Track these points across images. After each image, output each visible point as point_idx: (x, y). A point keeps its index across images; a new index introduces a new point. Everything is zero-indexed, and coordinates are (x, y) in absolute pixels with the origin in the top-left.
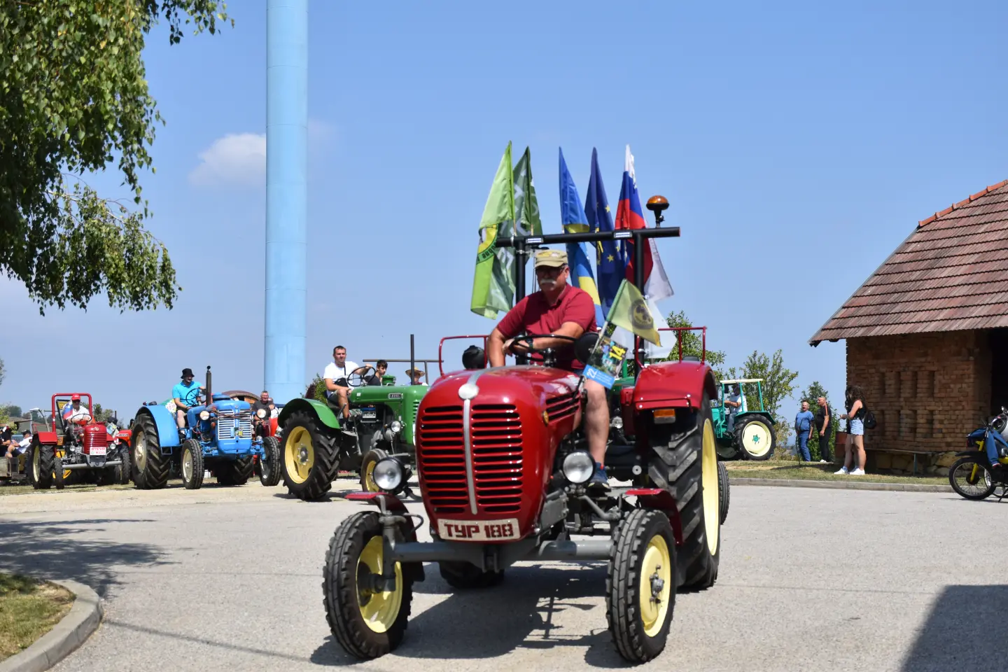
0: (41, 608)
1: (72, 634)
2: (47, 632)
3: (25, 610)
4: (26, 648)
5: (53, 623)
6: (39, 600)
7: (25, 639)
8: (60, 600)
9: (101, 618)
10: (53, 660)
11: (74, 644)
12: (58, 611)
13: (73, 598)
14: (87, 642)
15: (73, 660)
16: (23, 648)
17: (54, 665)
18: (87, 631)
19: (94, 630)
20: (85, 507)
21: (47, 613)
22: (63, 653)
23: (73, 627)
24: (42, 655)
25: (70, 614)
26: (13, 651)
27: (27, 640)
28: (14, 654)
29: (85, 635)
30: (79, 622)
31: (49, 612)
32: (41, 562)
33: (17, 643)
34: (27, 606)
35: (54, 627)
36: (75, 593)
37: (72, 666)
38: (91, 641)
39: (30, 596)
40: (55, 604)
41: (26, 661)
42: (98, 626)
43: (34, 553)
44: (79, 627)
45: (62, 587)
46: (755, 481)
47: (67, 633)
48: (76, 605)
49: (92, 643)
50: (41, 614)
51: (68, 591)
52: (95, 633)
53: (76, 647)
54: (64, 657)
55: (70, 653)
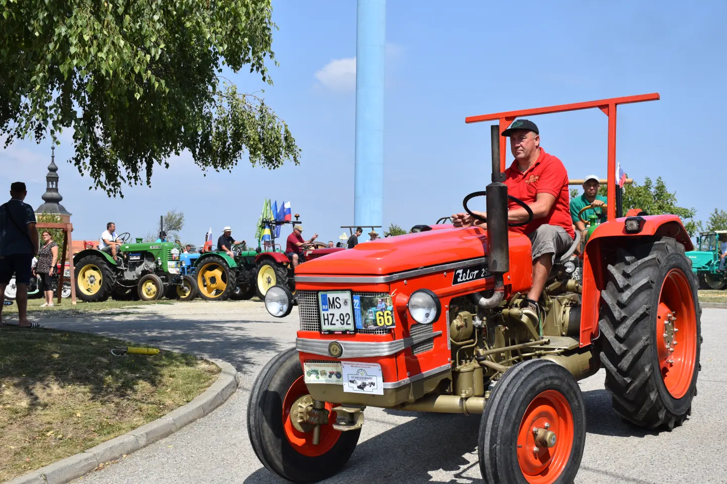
0: (199, 376)
1: (218, 394)
2: (203, 392)
3: (189, 377)
4: (189, 402)
5: (207, 387)
6: (198, 371)
7: (189, 396)
8: (212, 372)
9: (237, 385)
10: (207, 411)
11: (219, 402)
12: (210, 379)
13: (220, 371)
14: (228, 400)
15: (219, 411)
16: (188, 402)
17: (207, 414)
18: (228, 393)
19: (233, 393)
20: (232, 312)
21: (203, 380)
22: (212, 407)
23: (219, 390)
24: (199, 407)
25: (217, 381)
26: (181, 404)
27: (190, 397)
28: (182, 405)
29: (227, 396)
30: (223, 387)
31: (204, 379)
32: (201, 347)
33: (184, 398)
34: (191, 375)
35: (208, 389)
36: (221, 367)
37: (218, 415)
38: (231, 400)
39: (192, 368)
40: (208, 374)
41: (189, 410)
42: (236, 391)
43: (198, 341)
44: (223, 390)
45: (213, 363)
46: (718, 305)
47: (216, 394)
48: (221, 376)
49: (231, 401)
50: (199, 380)
51: (217, 366)
52: (234, 395)
53: (221, 404)
54: (214, 409)
55: (217, 406)
